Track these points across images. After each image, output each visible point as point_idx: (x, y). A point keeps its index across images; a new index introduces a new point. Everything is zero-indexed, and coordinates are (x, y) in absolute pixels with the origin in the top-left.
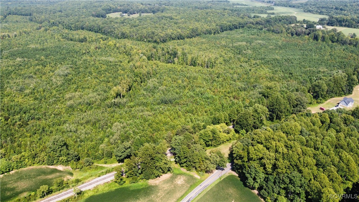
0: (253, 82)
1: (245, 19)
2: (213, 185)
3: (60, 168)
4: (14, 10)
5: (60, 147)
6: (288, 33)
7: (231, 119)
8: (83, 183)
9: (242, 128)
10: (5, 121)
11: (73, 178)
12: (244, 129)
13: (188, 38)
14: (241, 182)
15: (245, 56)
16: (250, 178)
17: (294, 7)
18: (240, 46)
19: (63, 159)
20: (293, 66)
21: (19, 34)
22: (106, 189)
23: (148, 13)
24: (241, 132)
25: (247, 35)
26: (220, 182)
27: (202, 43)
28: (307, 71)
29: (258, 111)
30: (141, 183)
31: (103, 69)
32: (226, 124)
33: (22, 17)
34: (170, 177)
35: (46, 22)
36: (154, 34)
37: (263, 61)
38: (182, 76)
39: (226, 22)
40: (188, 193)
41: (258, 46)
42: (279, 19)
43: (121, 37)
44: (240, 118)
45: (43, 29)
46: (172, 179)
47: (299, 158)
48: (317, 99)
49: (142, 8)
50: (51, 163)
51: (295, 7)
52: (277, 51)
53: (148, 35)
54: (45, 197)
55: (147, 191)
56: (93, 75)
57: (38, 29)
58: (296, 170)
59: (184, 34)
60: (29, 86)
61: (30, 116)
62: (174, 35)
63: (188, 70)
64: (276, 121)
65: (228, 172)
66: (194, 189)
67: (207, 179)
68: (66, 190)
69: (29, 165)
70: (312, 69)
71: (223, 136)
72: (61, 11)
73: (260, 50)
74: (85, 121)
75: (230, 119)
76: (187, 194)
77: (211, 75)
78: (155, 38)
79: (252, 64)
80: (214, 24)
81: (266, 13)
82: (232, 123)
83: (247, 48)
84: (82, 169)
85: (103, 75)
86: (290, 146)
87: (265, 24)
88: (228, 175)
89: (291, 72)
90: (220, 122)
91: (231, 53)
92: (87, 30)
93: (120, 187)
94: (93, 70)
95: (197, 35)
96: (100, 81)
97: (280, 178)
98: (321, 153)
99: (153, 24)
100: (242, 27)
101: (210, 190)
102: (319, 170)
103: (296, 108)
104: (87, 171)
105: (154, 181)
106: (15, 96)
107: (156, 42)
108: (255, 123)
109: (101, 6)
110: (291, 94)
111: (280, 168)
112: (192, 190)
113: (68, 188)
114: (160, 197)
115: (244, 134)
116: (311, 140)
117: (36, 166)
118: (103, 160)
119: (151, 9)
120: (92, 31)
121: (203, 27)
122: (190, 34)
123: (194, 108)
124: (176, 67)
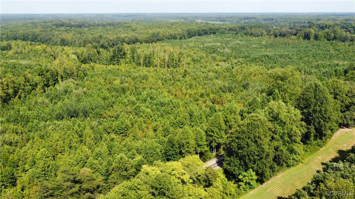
6: (271, 35)
7: (212, 142)
9: (246, 164)
12: (252, 168)
13: (146, 43)
15: (222, 54)
18: (213, 46)
24: (244, 176)
32: (200, 157)
37: (248, 59)
39: (195, 27)
41: (237, 46)
43: (61, 44)
49: (100, 23)
53: (93, 39)
59: (142, 38)
62: (128, 39)
64: (315, 142)
75: (210, 143)
78: (102, 41)
79: (234, 63)
82: (215, 153)
90: (183, 151)
95: (159, 40)
100: (213, 33)
107: (103, 47)
108: (276, 149)
110: (337, 82)
115: (252, 183)
121: (166, 32)
122: (150, 39)
123: (129, 123)
124: (120, 69)
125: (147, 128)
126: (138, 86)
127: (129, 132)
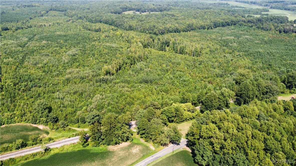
0: (232, 70)
1: (238, 18)
2: (164, 157)
3: (41, 127)
4: (54, 7)
5: (43, 109)
6: (277, 31)
8: (54, 142)
9: (207, 108)
10: (13, 86)
11: (47, 137)
12: (209, 110)
13: (183, 32)
14: (193, 158)
15: (230, 48)
16: (198, 155)
17: (289, 10)
18: (227, 39)
19: (43, 120)
20: (274, 58)
21: (53, 24)
22: (70, 149)
23: (156, 11)
25: (237, 31)
26: (172, 155)
27: (195, 36)
28: (287, 64)
29: (224, 95)
30: (102, 148)
31: (104, 52)
33: (60, 12)
34: (128, 145)
35: (75, 17)
36: (155, 27)
37: (246, 53)
38: (168, 61)
39: (220, 20)
40: (138, 161)
41: (245, 40)
42: (270, 19)
43: (129, 29)
44: (206, 99)
45: (71, 21)
46: (130, 147)
47: (248, 140)
48: (291, 89)
50: (34, 122)
51: (291, 10)
52: (262, 45)
53: (149, 28)
54: (19, 150)
55: (104, 155)
56: (95, 56)
57: (67, 21)
58: (242, 152)
59: (181, 28)
60: (43, 61)
61: (34, 84)
62: (171, 29)
63: (176, 57)
64: (244, 105)
65: (183, 147)
66: (146, 159)
67: (160, 151)
68: (38, 146)
69: (17, 122)
70: (292, 62)
71: (187, 114)
72: (89, 9)
73: (245, 43)
74: (74, 91)
75: (199, 100)
76: (137, 163)
77: (194, 62)
78: (155, 30)
79: (235, 55)
80: (208, 21)
81: (260, 14)
83: (234, 42)
84: (57, 130)
85: (103, 57)
86: (241, 128)
87: (257, 22)
88: (182, 150)
89: (271, 64)
90: (187, 101)
91: (218, 45)
92: (104, 23)
93: (83, 149)
94: (96, 53)
95: (192, 29)
96: (99, 61)
97: (225, 158)
98: (272, 138)
99: (156, 20)
100: (234, 24)
101: (160, 161)
102: (267, 155)
103: (266, 95)
104: (60, 132)
105: (113, 147)
106: (29, 68)
107: (155, 34)
108: (220, 105)
109: (120, 5)
110: (261, 81)
111: (226, 148)
112: (143, 160)
113: (40, 144)
114: (113, 161)
116: (265, 124)
117: (23, 124)
118: (77, 125)
119: (160, 8)
120: (107, 24)
121: (198, 23)
122: (186, 29)
123: (169, 88)
124: (165, 54)
125: (176, 91)
126: (174, 69)
127: (169, 92)
